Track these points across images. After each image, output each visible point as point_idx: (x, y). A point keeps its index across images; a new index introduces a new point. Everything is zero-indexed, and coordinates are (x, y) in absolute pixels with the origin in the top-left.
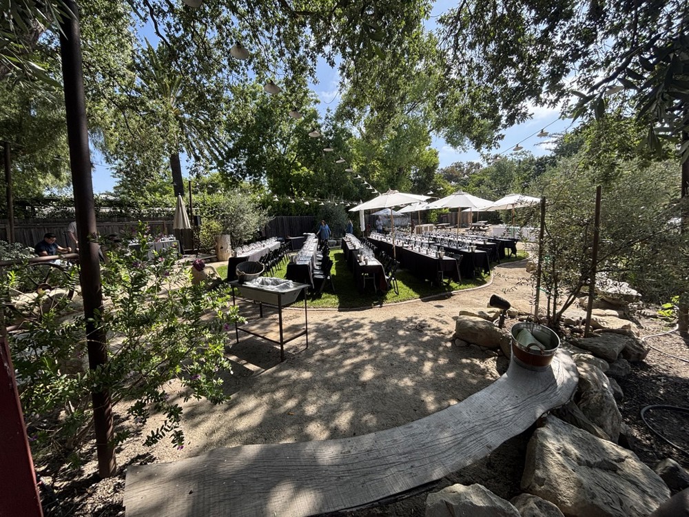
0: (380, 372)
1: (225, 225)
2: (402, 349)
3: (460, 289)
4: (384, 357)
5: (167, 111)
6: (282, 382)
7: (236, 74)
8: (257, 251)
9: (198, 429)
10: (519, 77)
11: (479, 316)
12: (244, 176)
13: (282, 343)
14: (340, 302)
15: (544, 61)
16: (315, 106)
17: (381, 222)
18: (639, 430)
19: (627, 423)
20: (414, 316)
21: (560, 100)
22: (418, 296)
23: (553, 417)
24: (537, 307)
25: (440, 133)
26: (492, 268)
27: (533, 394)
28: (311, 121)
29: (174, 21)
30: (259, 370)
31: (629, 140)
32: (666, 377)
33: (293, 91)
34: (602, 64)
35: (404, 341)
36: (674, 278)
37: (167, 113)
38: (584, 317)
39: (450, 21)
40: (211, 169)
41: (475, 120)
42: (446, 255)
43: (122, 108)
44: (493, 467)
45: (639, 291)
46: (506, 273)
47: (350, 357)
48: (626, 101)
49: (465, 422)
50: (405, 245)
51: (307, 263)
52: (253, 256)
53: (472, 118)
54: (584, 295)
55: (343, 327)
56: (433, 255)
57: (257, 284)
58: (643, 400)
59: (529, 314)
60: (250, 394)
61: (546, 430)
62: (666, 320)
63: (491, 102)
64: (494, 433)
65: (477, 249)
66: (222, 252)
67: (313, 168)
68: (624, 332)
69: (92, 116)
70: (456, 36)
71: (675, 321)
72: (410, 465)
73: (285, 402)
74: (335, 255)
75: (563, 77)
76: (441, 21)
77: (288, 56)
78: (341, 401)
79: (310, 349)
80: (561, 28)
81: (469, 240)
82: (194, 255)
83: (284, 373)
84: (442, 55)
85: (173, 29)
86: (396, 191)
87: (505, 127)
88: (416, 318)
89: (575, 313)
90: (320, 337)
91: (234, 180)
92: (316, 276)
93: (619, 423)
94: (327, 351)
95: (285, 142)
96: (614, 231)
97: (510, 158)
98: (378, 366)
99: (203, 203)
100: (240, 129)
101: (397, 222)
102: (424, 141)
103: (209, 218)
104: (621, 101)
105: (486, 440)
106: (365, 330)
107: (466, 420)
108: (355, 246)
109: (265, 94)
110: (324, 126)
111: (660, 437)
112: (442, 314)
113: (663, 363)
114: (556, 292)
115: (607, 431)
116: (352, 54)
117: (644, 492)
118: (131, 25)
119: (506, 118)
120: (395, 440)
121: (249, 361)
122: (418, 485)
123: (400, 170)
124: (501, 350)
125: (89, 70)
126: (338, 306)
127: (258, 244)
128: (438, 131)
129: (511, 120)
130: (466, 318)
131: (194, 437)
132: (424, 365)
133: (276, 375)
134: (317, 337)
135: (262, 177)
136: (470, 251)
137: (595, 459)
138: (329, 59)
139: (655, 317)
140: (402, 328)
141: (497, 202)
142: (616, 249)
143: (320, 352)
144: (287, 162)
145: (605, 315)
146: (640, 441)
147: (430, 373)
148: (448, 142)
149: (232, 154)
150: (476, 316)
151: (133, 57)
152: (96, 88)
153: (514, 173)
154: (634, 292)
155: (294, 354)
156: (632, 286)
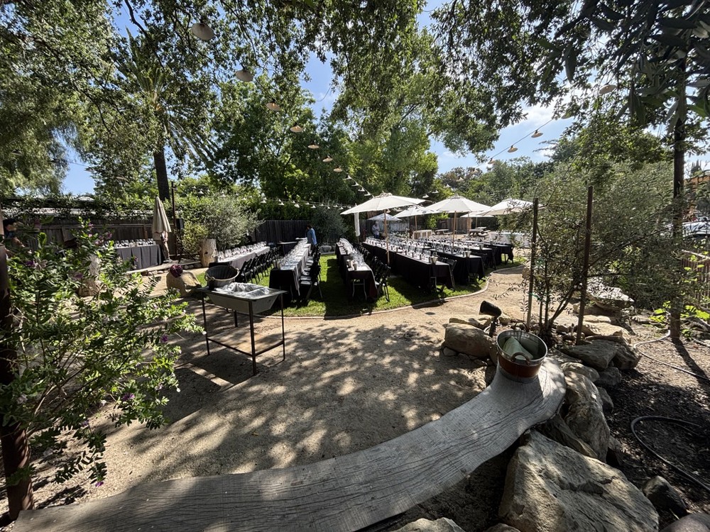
0: (361, 386)
1: (211, 228)
2: (387, 360)
3: (454, 295)
4: (367, 369)
5: (148, 105)
6: (251, 398)
7: (223, 69)
8: (242, 255)
9: (144, 455)
10: (514, 76)
11: (469, 324)
12: (235, 178)
13: (254, 355)
14: (327, 310)
15: (538, 60)
16: (310, 106)
17: (378, 228)
18: (629, 444)
19: (616, 436)
20: (403, 324)
21: (553, 98)
22: (409, 303)
23: (537, 433)
24: (529, 313)
25: (439, 137)
26: (488, 274)
27: (517, 408)
28: (305, 122)
29: (155, 10)
30: (227, 385)
31: (621, 141)
32: (658, 386)
33: (284, 88)
34: (596, 63)
35: (390, 351)
36: (666, 283)
37: (148, 109)
38: (576, 324)
39: (444, 16)
40: (199, 170)
41: (470, 120)
42: (439, 260)
43: (96, 101)
44: (472, 490)
45: (630, 296)
46: (502, 279)
47: (330, 370)
48: (619, 101)
49: (440, 443)
50: (399, 250)
51: (292, 268)
52: (236, 261)
53: (467, 118)
54: (577, 301)
55: (327, 336)
56: (426, 260)
57: (230, 290)
58: (633, 410)
59: (522, 321)
60: (213, 412)
61: (528, 450)
62: (658, 326)
63: (485, 102)
64: (471, 455)
65: (471, 254)
66: (207, 258)
67: (308, 170)
68: (615, 339)
69: (63, 109)
70: (451, 33)
71: (667, 327)
72: (369, 497)
73: (251, 421)
74: (329, 261)
75: (557, 75)
76: (435, 16)
77: (278, 50)
78: (314, 418)
79: (287, 361)
80: (556, 26)
81: (464, 245)
82: (177, 261)
83: (255, 388)
84: (437, 51)
85: (153, 18)
86: (390, 194)
87: (499, 127)
88: (405, 326)
89: (567, 319)
90: (300, 348)
91: (224, 182)
92: (302, 283)
93: (607, 437)
94: (306, 363)
95: (278, 143)
96: (605, 233)
97: (509, 164)
98: (359, 379)
99: (187, 205)
100: (230, 128)
101: (394, 227)
102: (423, 145)
103: (194, 222)
104: (614, 101)
105: (461, 463)
106: (351, 341)
107: (442, 440)
108: (347, 251)
109: (257, 92)
110: (319, 127)
111: (651, 452)
112: (433, 321)
113: (654, 371)
114: (548, 297)
115: (594, 447)
116: (344, 49)
117: (631, 517)
118: (107, 13)
119: (500, 118)
120: (358, 467)
121: (218, 376)
122: (377, 521)
123: (398, 174)
124: (491, 360)
125: (59, 59)
126: (324, 314)
127: (244, 249)
128: (437, 134)
129: (505, 120)
130: (455, 325)
131: (138, 465)
132: (408, 376)
133: (245, 390)
134: (297, 348)
135: (254, 180)
136: (465, 256)
137: (580, 481)
138: (319, 53)
139: (647, 323)
140: (389, 337)
141: (494, 207)
142: (607, 252)
143: (297, 364)
144: (280, 163)
145: (597, 322)
146: (629, 456)
147: (414, 385)
148: (447, 146)
149: (221, 154)
150: (466, 323)
151: (108, 47)
152: (67, 79)
153: (514, 180)
154: (625, 298)
155: (269, 366)
156: (624, 292)
